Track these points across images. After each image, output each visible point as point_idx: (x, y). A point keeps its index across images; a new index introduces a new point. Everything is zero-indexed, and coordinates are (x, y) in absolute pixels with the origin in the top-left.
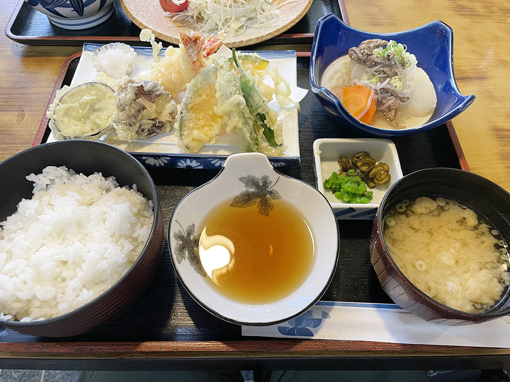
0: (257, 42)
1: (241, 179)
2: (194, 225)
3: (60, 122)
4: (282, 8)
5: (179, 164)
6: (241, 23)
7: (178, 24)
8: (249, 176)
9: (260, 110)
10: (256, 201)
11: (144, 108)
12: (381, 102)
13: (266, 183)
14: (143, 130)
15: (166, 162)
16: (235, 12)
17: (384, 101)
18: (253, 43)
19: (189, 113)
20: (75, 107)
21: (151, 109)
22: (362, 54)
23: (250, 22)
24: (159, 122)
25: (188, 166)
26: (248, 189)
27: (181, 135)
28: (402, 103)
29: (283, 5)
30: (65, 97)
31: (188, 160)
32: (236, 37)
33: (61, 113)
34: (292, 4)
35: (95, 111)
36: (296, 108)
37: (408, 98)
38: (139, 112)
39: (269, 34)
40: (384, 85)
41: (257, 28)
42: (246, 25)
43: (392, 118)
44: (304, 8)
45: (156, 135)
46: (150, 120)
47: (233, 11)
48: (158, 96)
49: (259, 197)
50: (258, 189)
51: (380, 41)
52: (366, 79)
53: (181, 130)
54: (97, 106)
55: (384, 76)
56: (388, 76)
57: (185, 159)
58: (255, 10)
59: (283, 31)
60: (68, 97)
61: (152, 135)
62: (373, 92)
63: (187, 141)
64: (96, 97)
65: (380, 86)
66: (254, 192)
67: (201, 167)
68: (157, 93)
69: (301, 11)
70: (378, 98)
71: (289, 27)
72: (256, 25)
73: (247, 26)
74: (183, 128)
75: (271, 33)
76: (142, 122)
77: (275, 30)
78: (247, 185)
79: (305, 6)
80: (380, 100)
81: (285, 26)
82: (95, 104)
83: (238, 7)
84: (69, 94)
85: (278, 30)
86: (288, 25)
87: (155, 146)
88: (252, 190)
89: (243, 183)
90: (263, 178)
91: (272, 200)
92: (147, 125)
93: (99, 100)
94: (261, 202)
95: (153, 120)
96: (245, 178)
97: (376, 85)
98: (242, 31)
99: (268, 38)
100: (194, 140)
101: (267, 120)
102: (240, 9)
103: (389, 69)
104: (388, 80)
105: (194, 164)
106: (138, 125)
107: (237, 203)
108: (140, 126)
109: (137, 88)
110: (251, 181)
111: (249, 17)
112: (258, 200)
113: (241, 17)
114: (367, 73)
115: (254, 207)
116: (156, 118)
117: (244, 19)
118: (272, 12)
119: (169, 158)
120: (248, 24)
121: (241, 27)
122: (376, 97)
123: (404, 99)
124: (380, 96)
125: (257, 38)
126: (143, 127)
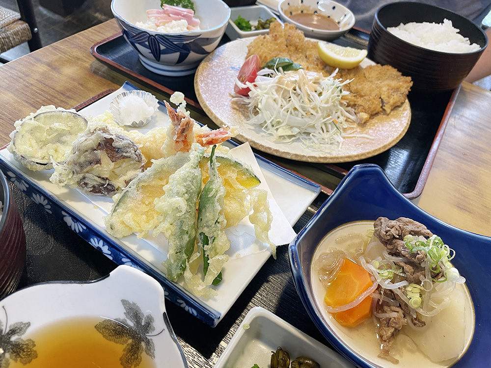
0: (294, 158)
1: (124, 302)
2: (29, 324)
3: (21, 135)
4: (352, 139)
5: (92, 240)
6: (292, 132)
7: (235, 106)
8: (134, 304)
9: (206, 230)
10: (127, 341)
11: (98, 162)
12: (382, 306)
13: (148, 326)
14: (86, 184)
15: (81, 230)
16: (289, 118)
17: (386, 308)
18: (288, 157)
19: (138, 191)
20: (45, 128)
21: (107, 167)
22: (387, 232)
23: (304, 136)
24: (108, 184)
25: (98, 248)
26: (126, 318)
27: (115, 211)
28: (412, 325)
29: (355, 137)
30: (42, 115)
31: (101, 242)
32: (276, 143)
33: (27, 128)
34: (366, 139)
35: (59, 141)
36: (271, 251)
37: (424, 324)
38: (91, 163)
39: (312, 157)
40: (395, 287)
41: (306, 145)
42: (297, 137)
43: (385, 338)
44: (373, 149)
45: (102, 196)
46: (99, 177)
47: (288, 117)
48: (125, 157)
49: (133, 337)
50: (137, 327)
51: (423, 228)
52: (378, 265)
53: (118, 205)
54: (64, 138)
55: (401, 275)
56: (406, 279)
57: (99, 239)
58: (313, 127)
59: (331, 161)
60: (45, 117)
61: (97, 194)
62: (375, 287)
63: (115, 220)
64: (68, 129)
65: (387, 285)
66: (131, 328)
67: (111, 258)
68: (124, 154)
69: (367, 151)
70: (379, 300)
71: (342, 161)
72: (307, 143)
73: (299, 138)
74: (121, 204)
75: (315, 157)
76: (87, 175)
77: (322, 156)
78: (127, 314)
79: (376, 148)
80: (380, 303)
81: (337, 158)
82: (64, 135)
83: (297, 116)
84: (48, 114)
85: (325, 158)
86: (341, 158)
87: (92, 206)
88: (131, 323)
89: (125, 308)
90: (148, 317)
91: (144, 353)
92: (92, 180)
93: (70, 133)
94: (132, 346)
95: (103, 179)
96: (129, 304)
97: (384, 280)
98: (288, 140)
99: (310, 160)
100: (123, 223)
101: (209, 246)
102: (297, 118)
103: (413, 270)
104: (404, 283)
105: (105, 250)
106: (81, 176)
107: (104, 327)
108: (84, 178)
109: (104, 139)
110: (134, 312)
111: (307, 131)
112: (130, 341)
113: (296, 127)
114: (383, 258)
115: (120, 348)
116: (107, 179)
117: (298, 130)
118: (335, 137)
119: (85, 228)
120: (301, 137)
121: (290, 137)
122: (376, 296)
123: (416, 322)
124: (382, 298)
125: (296, 155)
126: (86, 181)
